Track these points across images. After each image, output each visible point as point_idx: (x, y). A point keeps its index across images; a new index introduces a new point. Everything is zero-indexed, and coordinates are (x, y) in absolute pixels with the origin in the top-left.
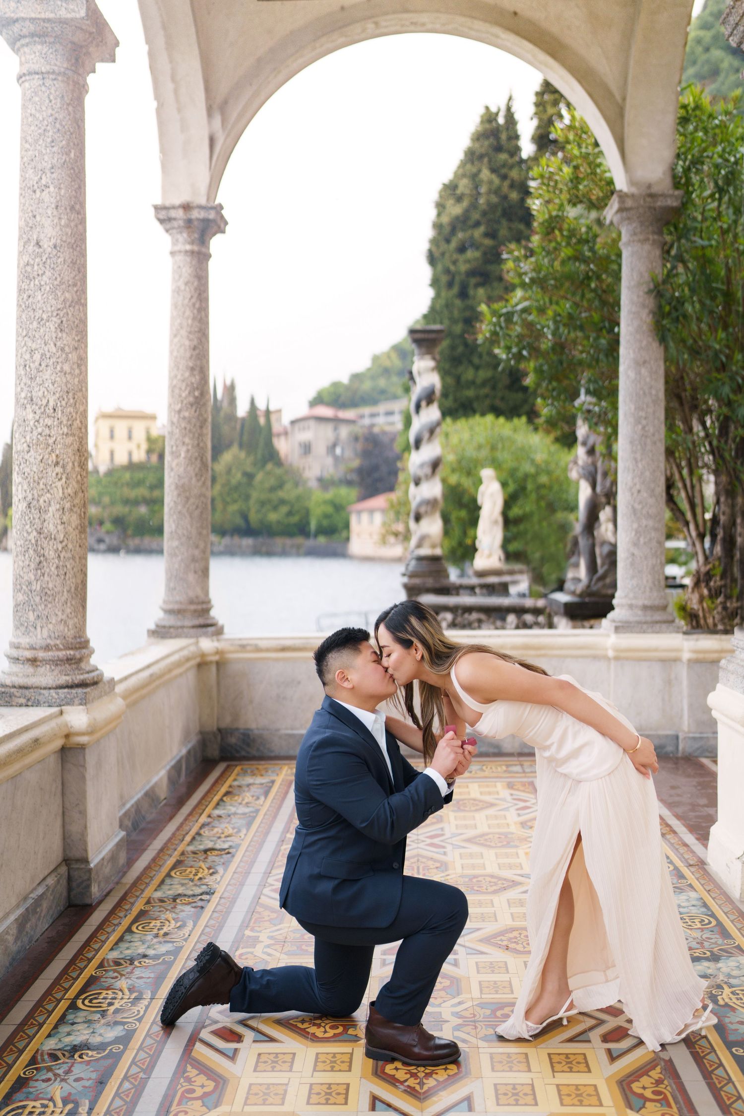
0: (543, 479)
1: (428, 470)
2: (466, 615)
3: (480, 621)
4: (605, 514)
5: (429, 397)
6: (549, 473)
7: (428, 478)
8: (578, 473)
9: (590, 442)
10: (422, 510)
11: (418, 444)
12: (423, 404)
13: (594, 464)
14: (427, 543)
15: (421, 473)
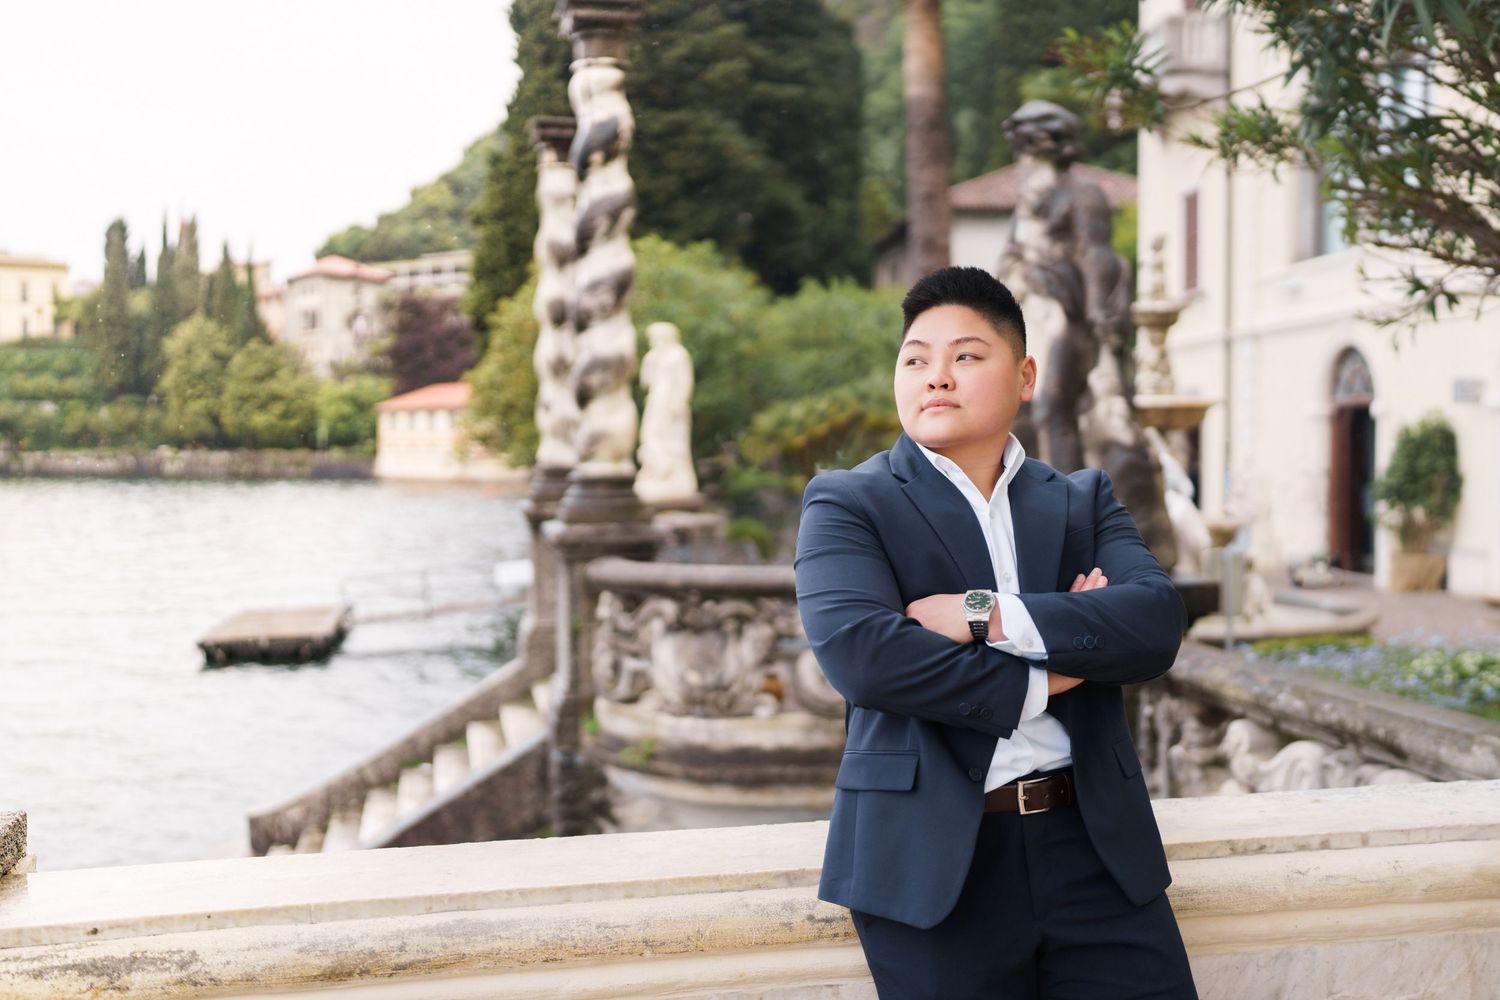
0: (745, 346)
1: (606, 297)
2: (708, 605)
3: (742, 620)
4: (1102, 377)
5: (608, 145)
6: (753, 335)
7: (608, 313)
8: (1027, 278)
9: (1060, 207)
10: (595, 380)
11: (584, 242)
12: (597, 157)
13: (1068, 259)
14: (604, 451)
15: (590, 302)
